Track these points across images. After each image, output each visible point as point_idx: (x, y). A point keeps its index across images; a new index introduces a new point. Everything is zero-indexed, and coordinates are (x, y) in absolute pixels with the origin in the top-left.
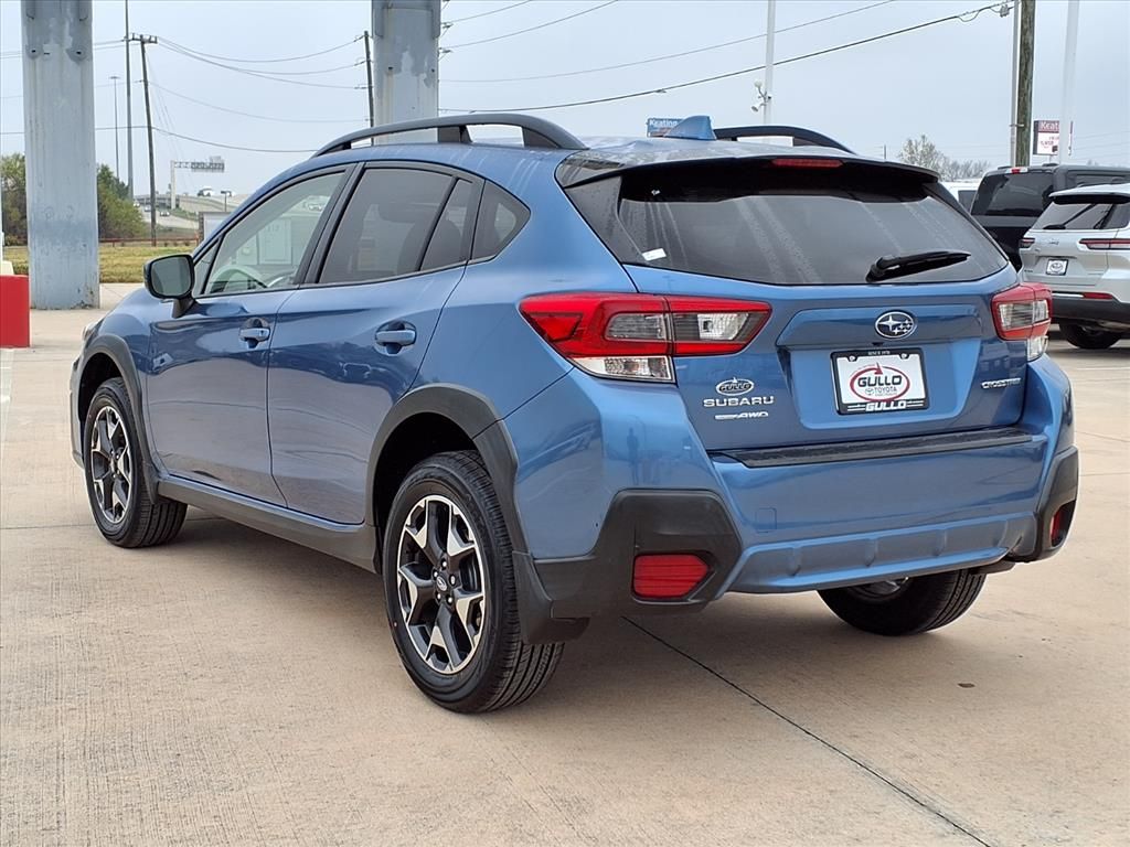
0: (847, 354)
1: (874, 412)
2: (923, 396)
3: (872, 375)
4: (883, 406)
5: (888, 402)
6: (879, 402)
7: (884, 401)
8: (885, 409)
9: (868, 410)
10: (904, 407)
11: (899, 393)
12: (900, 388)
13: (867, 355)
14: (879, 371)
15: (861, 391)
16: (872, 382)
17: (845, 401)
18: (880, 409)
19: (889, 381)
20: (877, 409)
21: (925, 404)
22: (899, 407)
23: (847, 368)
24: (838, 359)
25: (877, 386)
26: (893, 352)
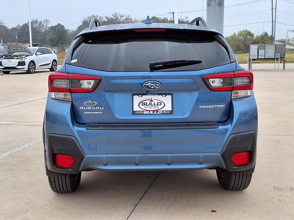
0: (138, 95)
1: (147, 114)
2: (171, 110)
3: (148, 102)
4: (151, 112)
5: (154, 111)
6: (150, 111)
7: (152, 111)
8: (152, 113)
9: (144, 113)
10: (161, 113)
11: (159, 108)
12: (160, 107)
13: (147, 95)
14: (151, 100)
15: (143, 107)
16: (148, 104)
17: (134, 110)
18: (150, 113)
19: (156, 104)
20: (148, 113)
21: (171, 112)
22: (159, 113)
23: (137, 99)
24: (134, 96)
25: (150, 106)
26: (158, 94)
